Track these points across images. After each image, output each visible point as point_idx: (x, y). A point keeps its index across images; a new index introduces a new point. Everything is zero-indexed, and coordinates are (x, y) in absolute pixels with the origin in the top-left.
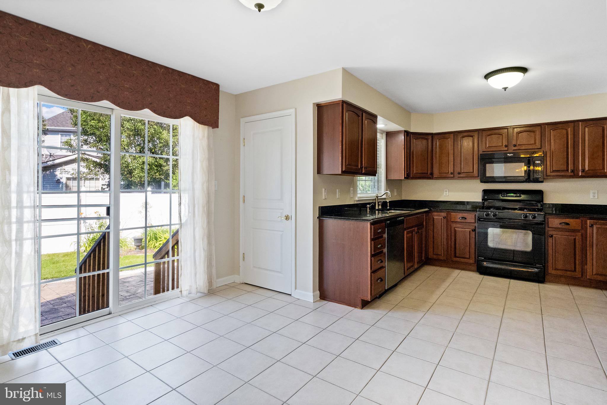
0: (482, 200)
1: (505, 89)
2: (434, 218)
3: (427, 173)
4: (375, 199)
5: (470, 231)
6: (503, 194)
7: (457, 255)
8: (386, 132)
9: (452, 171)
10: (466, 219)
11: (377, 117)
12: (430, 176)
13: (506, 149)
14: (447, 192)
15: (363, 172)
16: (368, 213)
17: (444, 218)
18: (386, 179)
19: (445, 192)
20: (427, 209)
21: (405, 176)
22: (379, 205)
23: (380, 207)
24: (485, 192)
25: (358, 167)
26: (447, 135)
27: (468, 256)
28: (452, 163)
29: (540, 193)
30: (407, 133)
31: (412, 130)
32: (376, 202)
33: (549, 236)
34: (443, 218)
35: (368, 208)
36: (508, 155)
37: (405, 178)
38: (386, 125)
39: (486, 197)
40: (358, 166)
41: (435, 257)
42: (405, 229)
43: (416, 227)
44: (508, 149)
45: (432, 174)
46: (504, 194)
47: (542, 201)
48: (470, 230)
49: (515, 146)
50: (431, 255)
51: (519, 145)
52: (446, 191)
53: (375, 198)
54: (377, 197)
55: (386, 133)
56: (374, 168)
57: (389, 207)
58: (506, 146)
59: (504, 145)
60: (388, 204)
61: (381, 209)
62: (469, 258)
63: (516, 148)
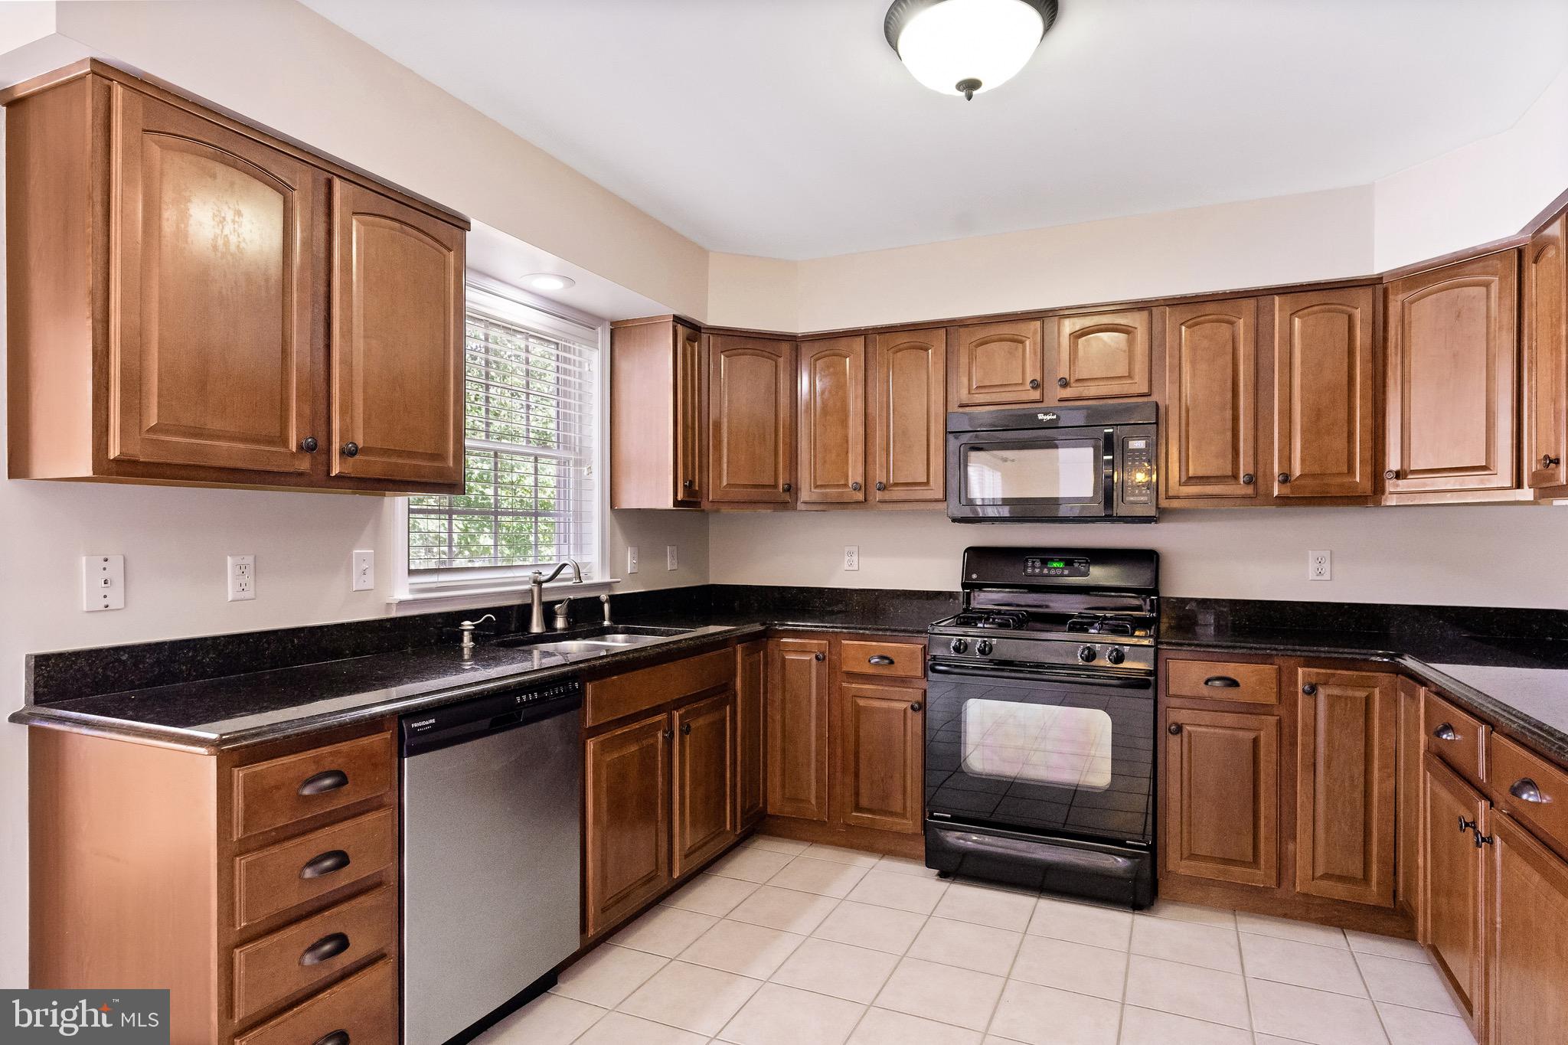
0: (964, 586)
1: (970, 87)
2: (784, 660)
3: (775, 486)
4: (531, 591)
5: (905, 710)
6: (1030, 564)
7: (864, 801)
8: (612, 323)
9: (860, 480)
10: (892, 662)
11: (470, 223)
12: (787, 497)
13: (1036, 395)
14: (855, 558)
15: (336, 470)
16: (466, 657)
17: (817, 658)
18: (611, 508)
19: (847, 558)
20: (757, 627)
22: (549, 616)
23: (560, 623)
24: (976, 556)
25: (287, 447)
26: (842, 345)
27: (898, 808)
28: (860, 448)
29: (1149, 558)
31: (714, 318)
32: (529, 607)
33: (1170, 730)
34: (814, 661)
35: (466, 633)
36: (1041, 417)
37: (676, 503)
38: (569, 281)
39: (974, 576)
40: (277, 440)
41: (788, 810)
43: (677, 709)
44: (1042, 395)
45: (792, 489)
46: (1033, 562)
47: (1155, 591)
48: (904, 705)
49: (1065, 384)
51: (1078, 380)
52: (851, 554)
54: (538, 583)
55: (611, 328)
56: (439, 456)
57: (611, 619)
58: (1036, 385)
59: (1028, 380)
60: (606, 607)
61: (564, 629)
62: (903, 816)
63: (1067, 393)
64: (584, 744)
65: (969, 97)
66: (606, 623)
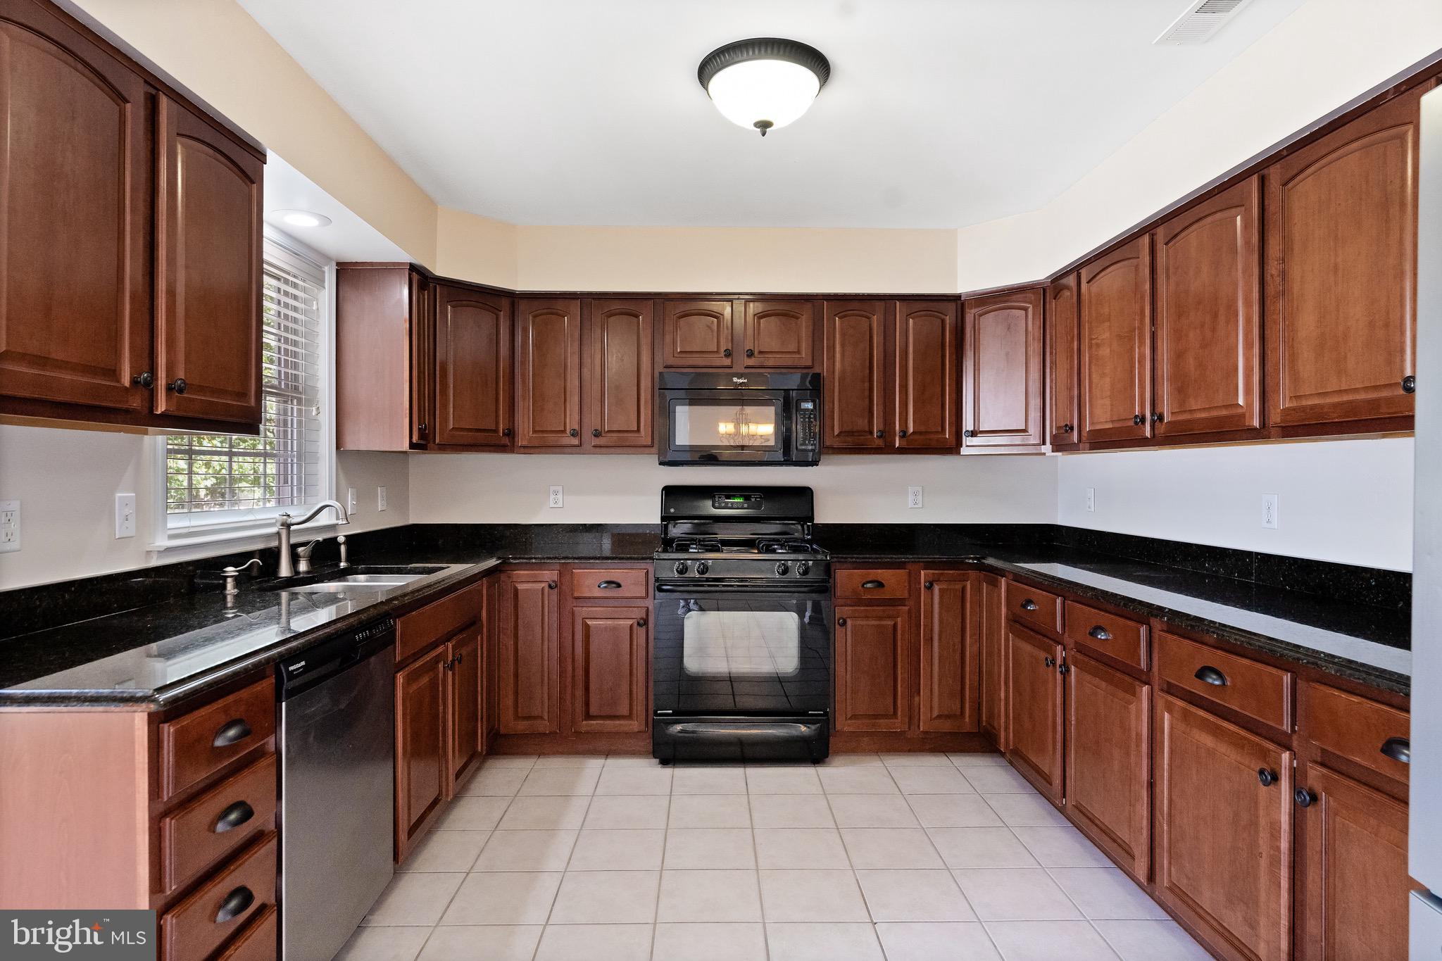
0: (663, 519)
1: (764, 126)
2: (516, 590)
3: (496, 431)
4: (278, 534)
5: (631, 626)
6: (717, 500)
7: (593, 710)
8: (338, 264)
9: (576, 427)
10: (619, 586)
11: (266, 156)
12: (506, 441)
13: (727, 362)
14: (560, 496)
15: (161, 407)
16: (229, 605)
17: (550, 586)
18: (338, 448)
19: (552, 497)
20: (493, 562)
21: (414, 440)
22: (295, 559)
23: (303, 566)
24: (671, 493)
26: (560, 305)
27: (625, 712)
28: (576, 399)
29: (805, 494)
30: (421, 279)
31: (440, 270)
32: (278, 550)
33: (839, 623)
34: (547, 589)
35: (229, 580)
36: (735, 380)
37: (412, 446)
38: (326, 220)
39: (672, 510)
40: (114, 373)
41: (522, 726)
42: (400, 667)
43: (449, 640)
44: (732, 362)
45: (511, 433)
46: (719, 499)
47: (811, 518)
48: (630, 622)
49: (750, 354)
50: (509, 723)
51: (759, 353)
52: (556, 493)
53: (274, 530)
54: (288, 526)
55: (335, 267)
56: (243, 395)
57: (347, 560)
58: (728, 354)
59: (722, 350)
60: (343, 548)
61: (308, 572)
62: (630, 717)
63: (751, 362)
64: (394, 678)
65: (764, 135)
66: (343, 565)
